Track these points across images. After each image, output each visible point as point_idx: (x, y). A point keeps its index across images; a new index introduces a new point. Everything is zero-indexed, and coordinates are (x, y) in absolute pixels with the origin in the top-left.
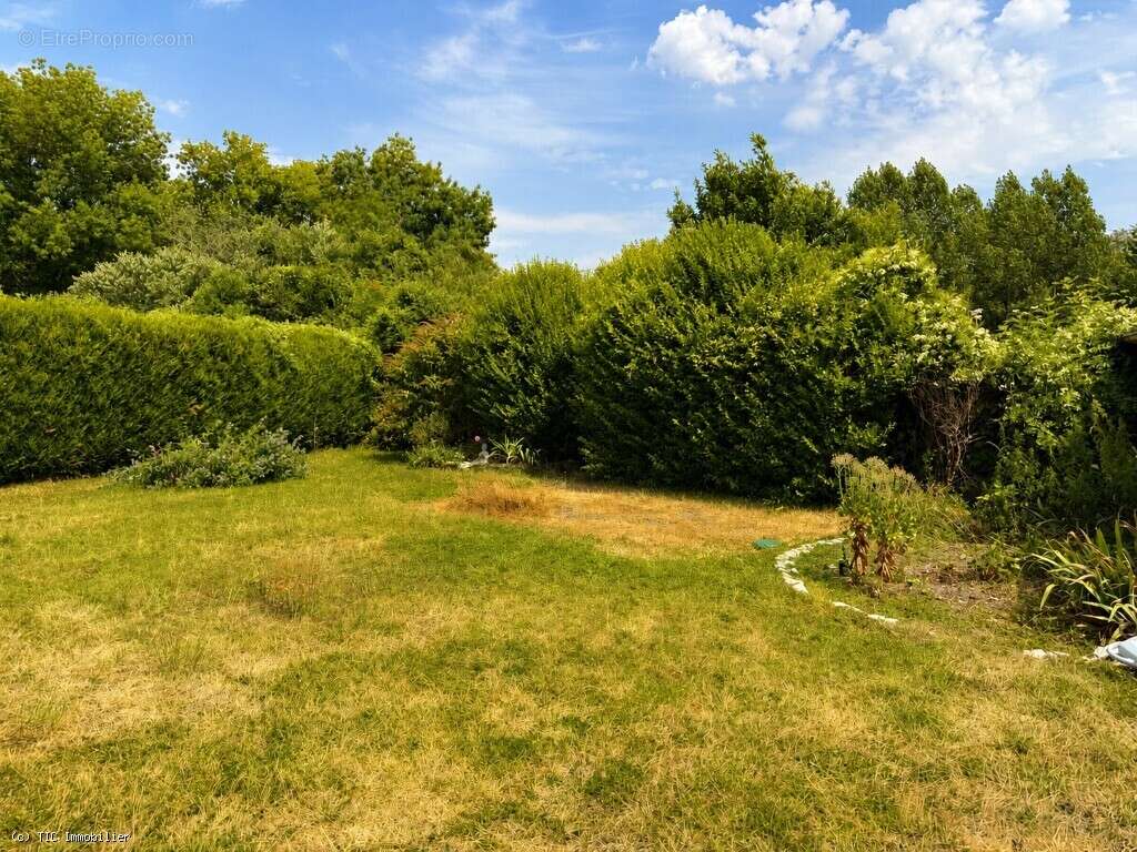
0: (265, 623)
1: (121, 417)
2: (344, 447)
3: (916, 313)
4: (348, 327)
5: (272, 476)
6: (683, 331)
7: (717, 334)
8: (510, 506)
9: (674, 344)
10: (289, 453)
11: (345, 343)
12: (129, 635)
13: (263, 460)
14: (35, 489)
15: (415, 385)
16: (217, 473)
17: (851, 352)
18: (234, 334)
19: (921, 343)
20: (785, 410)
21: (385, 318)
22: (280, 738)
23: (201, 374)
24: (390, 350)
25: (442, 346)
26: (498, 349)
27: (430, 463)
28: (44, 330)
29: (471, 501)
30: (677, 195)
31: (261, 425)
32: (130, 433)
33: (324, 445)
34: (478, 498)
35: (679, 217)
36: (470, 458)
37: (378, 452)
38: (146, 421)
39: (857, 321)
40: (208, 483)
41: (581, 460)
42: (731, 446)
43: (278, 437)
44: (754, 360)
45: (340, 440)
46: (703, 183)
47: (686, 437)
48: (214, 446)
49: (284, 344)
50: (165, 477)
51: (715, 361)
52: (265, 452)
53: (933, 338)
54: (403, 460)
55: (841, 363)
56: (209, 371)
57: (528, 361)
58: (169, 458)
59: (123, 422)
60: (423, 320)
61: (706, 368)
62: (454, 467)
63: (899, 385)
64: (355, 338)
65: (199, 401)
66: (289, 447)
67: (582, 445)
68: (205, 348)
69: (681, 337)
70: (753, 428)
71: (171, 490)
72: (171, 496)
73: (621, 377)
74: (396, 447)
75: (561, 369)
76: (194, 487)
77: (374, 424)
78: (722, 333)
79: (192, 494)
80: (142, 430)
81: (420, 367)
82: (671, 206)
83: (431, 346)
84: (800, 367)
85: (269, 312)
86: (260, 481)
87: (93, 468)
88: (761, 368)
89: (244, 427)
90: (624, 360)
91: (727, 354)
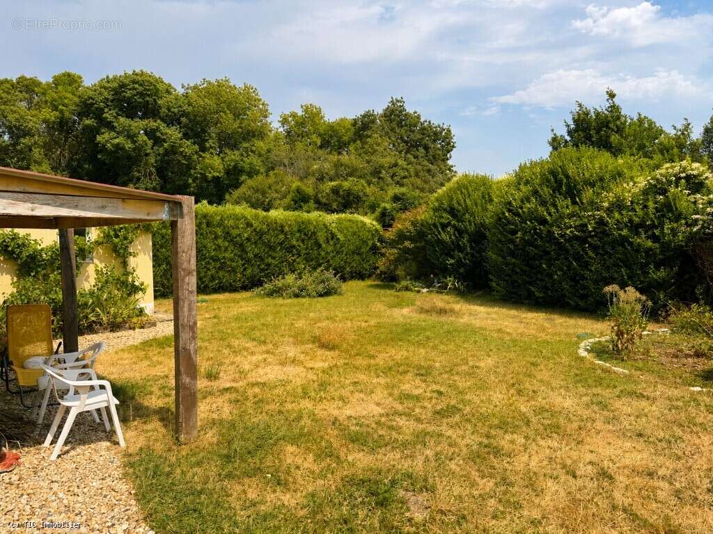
0: (320, 352)
1: (258, 263)
2: (363, 279)
3: (695, 203)
4: (366, 214)
5: (327, 293)
6: (550, 214)
7: (571, 216)
8: (442, 312)
9: (543, 222)
10: (334, 282)
11: (364, 224)
12: (268, 352)
13: (322, 285)
14: (221, 296)
15: (400, 246)
16: (302, 291)
17: (653, 226)
18: (309, 222)
19: (697, 220)
20: (610, 262)
21: (385, 209)
22: (323, 386)
23: (294, 242)
24: (387, 226)
25: (414, 224)
26: (444, 226)
27: (407, 289)
28: (226, 222)
29: (422, 308)
30: (553, 130)
31: (322, 268)
32: (262, 270)
33: (352, 278)
34: (426, 308)
35: (555, 143)
36: (428, 287)
37: (379, 283)
38: (268, 265)
39: (656, 208)
40: (297, 296)
41: (491, 289)
42: (578, 282)
43: (329, 274)
44: (591, 231)
45: (361, 277)
46: (571, 122)
47: (550, 276)
48: (301, 278)
49: (334, 225)
50: (276, 292)
51: (568, 232)
52: (323, 282)
53: (705, 218)
54: (392, 287)
55: (646, 232)
56: (298, 241)
57: (460, 232)
58: (279, 283)
59: (259, 266)
60: (405, 209)
61: (562, 236)
62: (419, 292)
63: (682, 246)
64: (369, 221)
65: (293, 256)
66: (335, 279)
67: (491, 280)
68: (295, 229)
69: (548, 218)
70: (591, 271)
71: (281, 298)
72: (280, 301)
73: (512, 242)
74: (389, 280)
75: (479, 237)
76: (291, 297)
77: (378, 268)
78: (574, 216)
79: (289, 301)
80: (267, 269)
81: (402, 237)
82: (550, 137)
83: (408, 224)
84: (620, 235)
85: (327, 208)
86: (321, 296)
87: (245, 288)
88: (595, 236)
89: (315, 269)
90: (514, 232)
91: (575, 228)
